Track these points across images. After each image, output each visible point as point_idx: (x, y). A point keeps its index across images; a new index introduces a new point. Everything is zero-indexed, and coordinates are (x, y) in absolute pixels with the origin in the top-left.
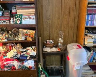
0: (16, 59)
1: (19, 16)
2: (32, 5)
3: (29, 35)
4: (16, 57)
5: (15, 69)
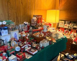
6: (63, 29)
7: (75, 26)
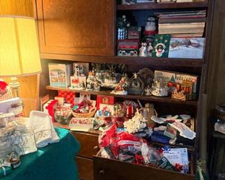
0: (143, 138)
1: (162, 38)
2: (200, 13)
3: (178, 86)
4: (144, 135)
5: (141, 161)
6: (68, 96)
7: (106, 80)
